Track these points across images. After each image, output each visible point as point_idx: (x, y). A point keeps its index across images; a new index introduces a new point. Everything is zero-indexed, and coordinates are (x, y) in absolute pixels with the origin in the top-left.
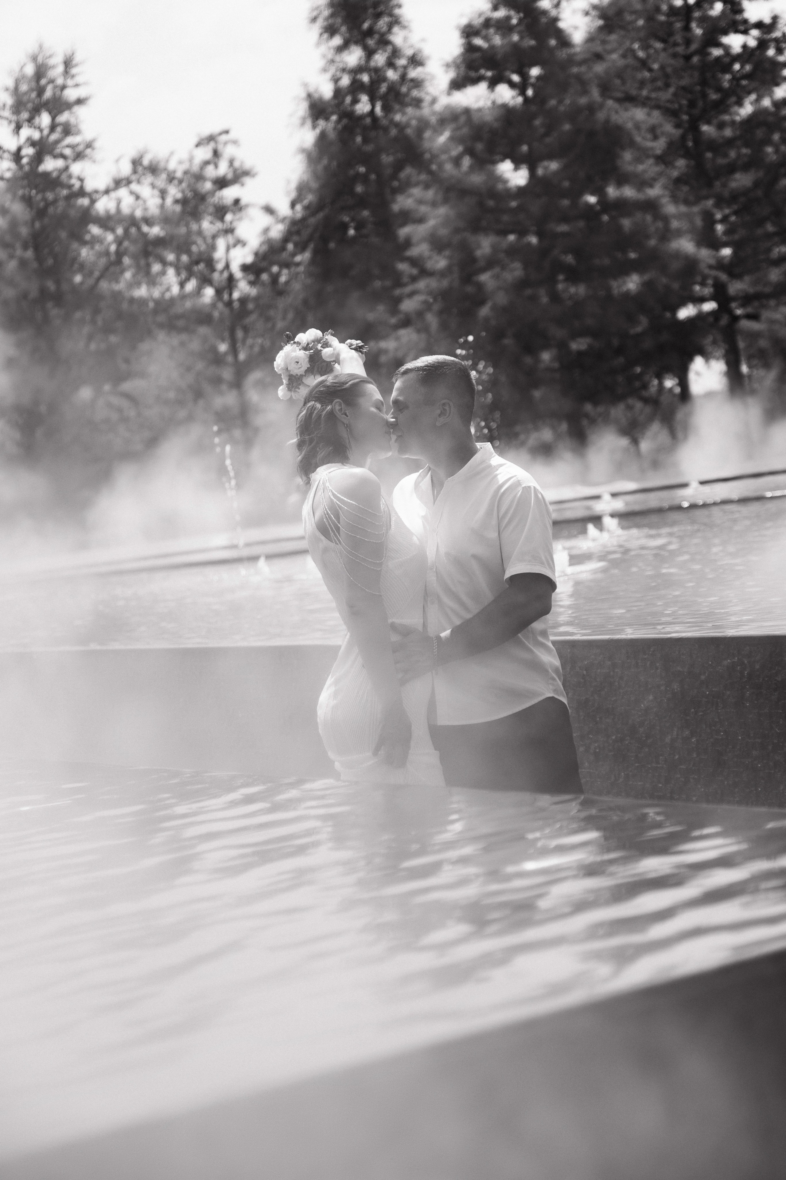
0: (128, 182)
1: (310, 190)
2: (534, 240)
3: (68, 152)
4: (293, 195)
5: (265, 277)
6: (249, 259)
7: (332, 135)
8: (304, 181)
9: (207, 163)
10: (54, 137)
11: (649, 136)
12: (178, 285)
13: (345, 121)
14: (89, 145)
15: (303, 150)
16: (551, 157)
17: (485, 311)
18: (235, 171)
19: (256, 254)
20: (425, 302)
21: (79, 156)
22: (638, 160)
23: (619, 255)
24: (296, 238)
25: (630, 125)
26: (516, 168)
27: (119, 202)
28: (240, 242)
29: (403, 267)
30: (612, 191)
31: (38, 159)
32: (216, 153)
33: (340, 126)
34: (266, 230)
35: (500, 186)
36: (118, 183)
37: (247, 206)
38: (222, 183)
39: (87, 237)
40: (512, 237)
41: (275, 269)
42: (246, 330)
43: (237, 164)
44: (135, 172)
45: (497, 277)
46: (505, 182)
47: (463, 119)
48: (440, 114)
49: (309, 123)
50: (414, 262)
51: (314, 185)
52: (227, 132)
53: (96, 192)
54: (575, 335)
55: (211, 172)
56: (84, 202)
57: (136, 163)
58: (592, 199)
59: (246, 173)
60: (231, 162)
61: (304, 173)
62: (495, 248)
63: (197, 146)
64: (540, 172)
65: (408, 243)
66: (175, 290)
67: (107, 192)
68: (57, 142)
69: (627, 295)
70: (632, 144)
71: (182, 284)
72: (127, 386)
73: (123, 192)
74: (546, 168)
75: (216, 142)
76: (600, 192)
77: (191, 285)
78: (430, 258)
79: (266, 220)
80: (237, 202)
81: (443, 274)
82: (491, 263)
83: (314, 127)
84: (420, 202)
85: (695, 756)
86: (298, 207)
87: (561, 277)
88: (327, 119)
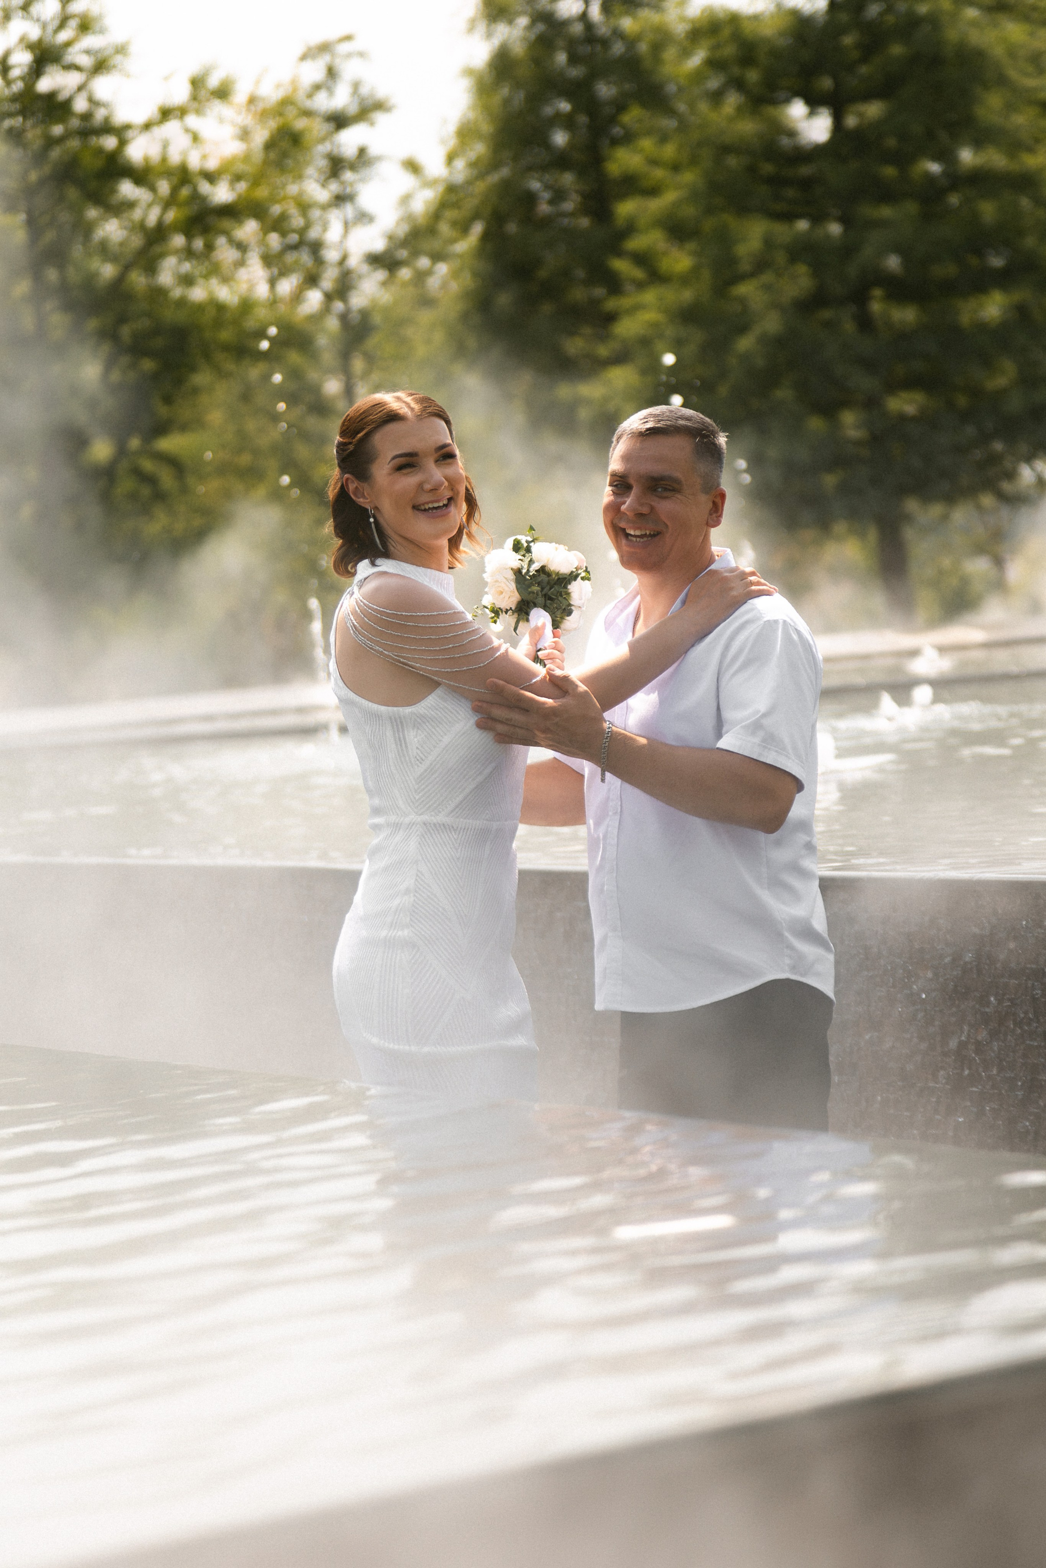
0: (181, 112)
1: (479, 136)
2: (835, 229)
3: (85, 61)
4: (452, 142)
5: (405, 273)
6: (379, 245)
7: (518, 49)
8: (469, 122)
9: (317, 87)
10: (64, 36)
11: (1030, 69)
12: (267, 283)
13: (541, 27)
14: (121, 50)
15: (469, 72)
16: (867, 96)
17: (745, 343)
18: (362, 100)
19: (391, 238)
20: (655, 325)
21: (101, 66)
22: (1010, 107)
23: (973, 261)
24: (450, 214)
25: (998, 51)
26: (812, 114)
27: (165, 145)
28: (364, 218)
29: (621, 266)
30: (967, 156)
31: (38, 68)
32: (332, 73)
33: (533, 37)
34: (406, 199)
35: (785, 141)
36: (166, 114)
37: (379, 158)
38: (339, 121)
39: (114, 200)
40: (802, 225)
41: (424, 262)
42: (370, 359)
43: (364, 90)
44: (194, 98)
45: (767, 288)
46: (792, 133)
47: (726, 32)
48: (693, 21)
49: (482, 27)
50: (642, 259)
51: (486, 128)
52: (348, 38)
53: (128, 127)
54: (894, 386)
55: (324, 103)
56: (110, 142)
57: (197, 83)
58: (934, 167)
59: (380, 106)
60: (356, 86)
61: (469, 108)
62: (769, 243)
63: (304, 58)
64: (851, 121)
65: (630, 229)
66: (262, 290)
67: (147, 126)
68: (68, 44)
69: (982, 327)
70: (1002, 81)
71: (272, 282)
72: (168, 444)
73: (172, 128)
74: (861, 115)
75: (333, 55)
76: (946, 156)
77: (286, 286)
78: (665, 254)
79: (406, 182)
80: (362, 151)
81: (685, 280)
82: (761, 265)
83: (489, 35)
84: (654, 162)
85: (995, 1072)
86: (460, 164)
87: (877, 292)
88: (510, 22)
